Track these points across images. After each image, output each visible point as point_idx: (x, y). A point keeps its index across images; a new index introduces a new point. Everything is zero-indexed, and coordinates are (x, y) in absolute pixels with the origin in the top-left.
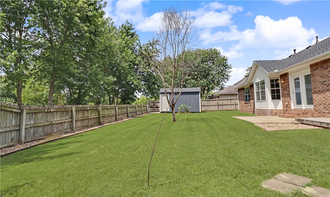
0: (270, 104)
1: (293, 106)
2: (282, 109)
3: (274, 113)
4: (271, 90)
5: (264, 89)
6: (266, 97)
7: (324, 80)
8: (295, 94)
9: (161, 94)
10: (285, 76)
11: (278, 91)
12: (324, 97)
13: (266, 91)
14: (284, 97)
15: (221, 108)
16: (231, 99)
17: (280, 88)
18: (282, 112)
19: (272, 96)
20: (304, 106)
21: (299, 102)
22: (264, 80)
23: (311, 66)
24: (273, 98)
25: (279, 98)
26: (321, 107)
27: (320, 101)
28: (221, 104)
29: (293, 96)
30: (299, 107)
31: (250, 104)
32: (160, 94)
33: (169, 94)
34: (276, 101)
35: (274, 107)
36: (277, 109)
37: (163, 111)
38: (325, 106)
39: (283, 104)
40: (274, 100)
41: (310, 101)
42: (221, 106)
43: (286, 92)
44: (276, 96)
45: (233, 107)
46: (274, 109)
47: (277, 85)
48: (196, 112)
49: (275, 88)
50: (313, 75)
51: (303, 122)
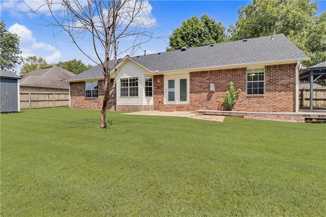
0: (142, 100)
2: (153, 104)
3: (147, 108)
4: (146, 87)
5: (137, 85)
6: (139, 94)
7: (202, 84)
8: (167, 93)
10: (161, 76)
11: (151, 89)
12: (200, 96)
13: (139, 87)
14: (157, 95)
15: (35, 105)
16: (49, 94)
17: (153, 86)
18: (153, 107)
19: (146, 93)
20: (177, 102)
21: (172, 99)
22: (137, 77)
23: (191, 73)
24: (147, 95)
25: (150, 95)
26: (197, 103)
27: (196, 98)
28: (35, 99)
29: (166, 95)
30: (172, 103)
31: (97, 100)
35: (147, 103)
36: (149, 104)
38: (200, 102)
39: (153, 100)
40: (148, 97)
41: (183, 98)
42: (35, 102)
43: (159, 90)
44: (149, 93)
45: (65, 103)
46: (147, 104)
47: (151, 84)
49: (149, 86)
50: (191, 80)
51: (205, 113)
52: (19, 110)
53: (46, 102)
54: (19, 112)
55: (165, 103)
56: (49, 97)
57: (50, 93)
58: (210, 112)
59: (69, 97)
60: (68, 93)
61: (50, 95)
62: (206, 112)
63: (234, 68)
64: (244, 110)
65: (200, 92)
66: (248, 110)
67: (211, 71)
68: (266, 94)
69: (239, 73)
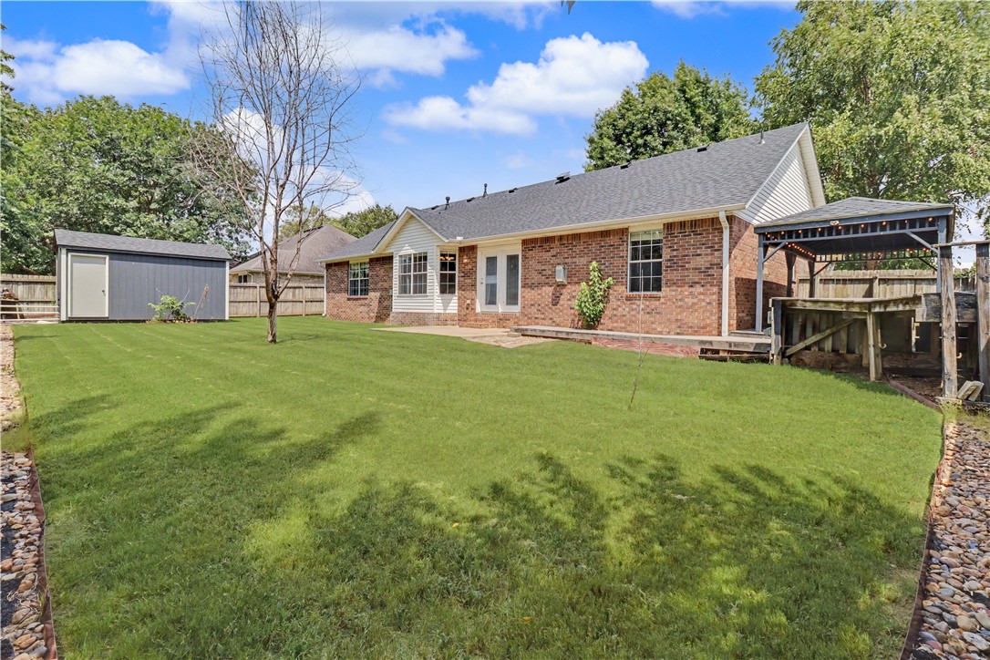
0: (435, 302)
1: (480, 307)
2: (456, 312)
3: (442, 320)
4: (441, 274)
5: (425, 270)
6: (428, 288)
7: (543, 267)
8: (484, 285)
9: (68, 251)
10: (469, 250)
11: (452, 278)
12: (539, 294)
13: (428, 274)
14: (464, 290)
17: (456, 272)
18: (456, 318)
19: (441, 286)
20: (501, 307)
21: (491, 300)
22: (426, 253)
23: (525, 242)
24: (443, 291)
25: (452, 290)
26: (534, 310)
27: (532, 300)
29: (481, 290)
30: (491, 309)
31: (366, 302)
32: (64, 251)
33: (107, 257)
34: (447, 296)
35: (442, 308)
36: (447, 312)
37: (74, 316)
38: (540, 308)
39: (459, 303)
40: (445, 295)
41: (512, 299)
43: (468, 281)
44: (447, 285)
45: (314, 308)
46: (442, 312)
47: (452, 267)
48: (212, 321)
49: (448, 272)
50: (525, 257)
51: (525, 333)
52: (227, 318)
53: (288, 304)
54: (226, 321)
55: (478, 310)
56: (294, 295)
57: (296, 285)
58: (535, 330)
59: (323, 294)
60: (321, 285)
61: (297, 290)
62: (526, 330)
63: (603, 229)
64: (621, 329)
65: (540, 285)
66: (629, 328)
67: (561, 238)
68: (665, 291)
69: (613, 240)
